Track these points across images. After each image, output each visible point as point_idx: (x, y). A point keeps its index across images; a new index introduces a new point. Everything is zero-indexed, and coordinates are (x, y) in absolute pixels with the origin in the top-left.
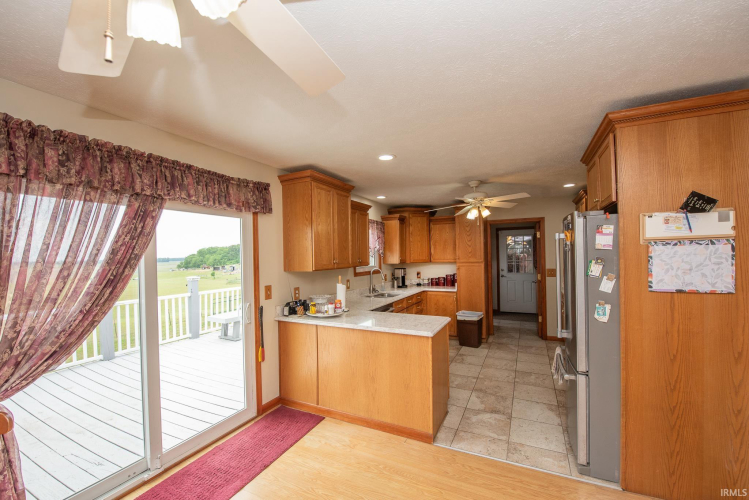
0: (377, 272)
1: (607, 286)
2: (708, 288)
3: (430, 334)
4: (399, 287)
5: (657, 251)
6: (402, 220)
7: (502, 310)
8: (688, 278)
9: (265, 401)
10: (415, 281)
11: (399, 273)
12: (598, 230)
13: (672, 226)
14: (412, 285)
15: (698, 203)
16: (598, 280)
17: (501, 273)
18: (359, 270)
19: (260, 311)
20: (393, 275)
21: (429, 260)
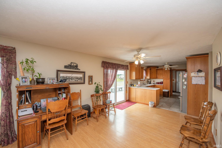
0: (145, 80)
1: (185, 83)
2: (201, 84)
3: (156, 90)
4: (149, 84)
5: (193, 78)
6: (150, 69)
7: (177, 91)
8: (198, 82)
9: (127, 100)
10: (153, 83)
11: (149, 81)
12: (184, 74)
13: (195, 74)
14: (152, 84)
15: (199, 71)
16: (184, 82)
17: (177, 82)
18: (141, 79)
19: (126, 85)
20: (148, 81)
21: (157, 78)
